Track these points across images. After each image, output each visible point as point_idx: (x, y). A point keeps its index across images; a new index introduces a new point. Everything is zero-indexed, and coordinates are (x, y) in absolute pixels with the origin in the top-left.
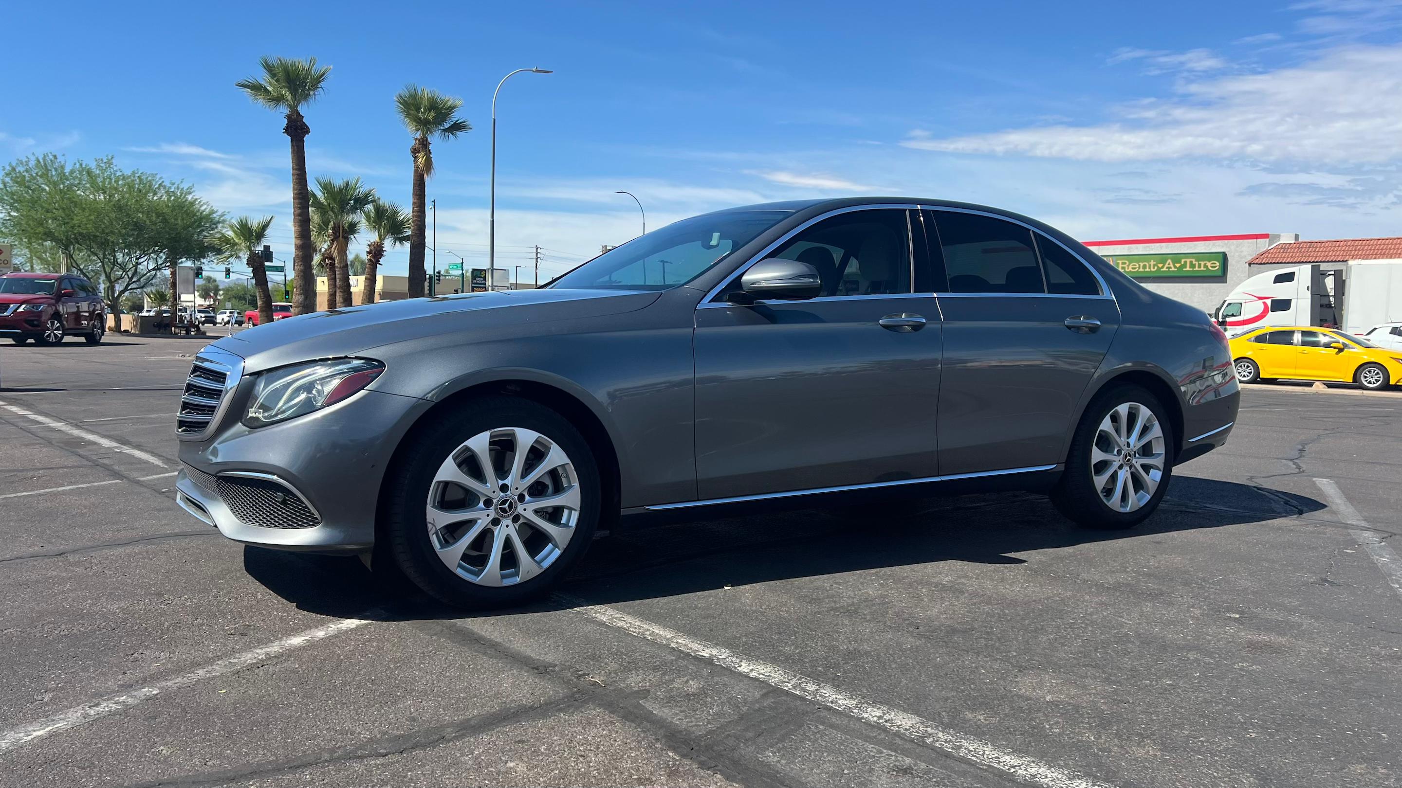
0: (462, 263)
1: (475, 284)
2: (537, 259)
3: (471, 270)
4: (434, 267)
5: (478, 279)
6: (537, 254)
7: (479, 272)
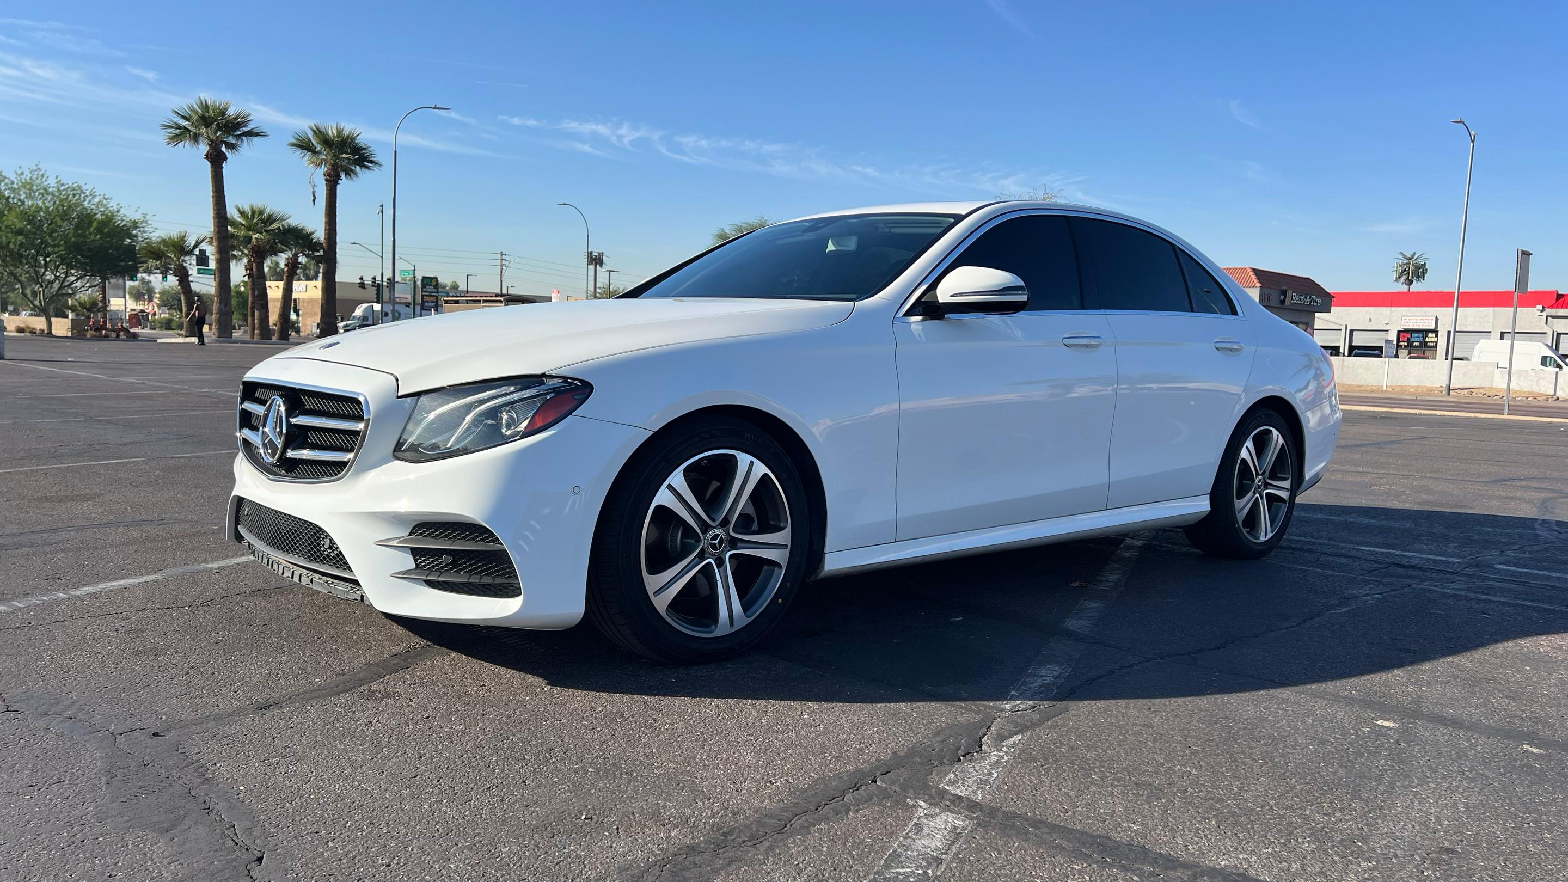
0: (414, 270)
1: (425, 292)
2: (502, 265)
3: (421, 278)
4: (382, 274)
5: (428, 287)
6: (502, 260)
7: (429, 281)
